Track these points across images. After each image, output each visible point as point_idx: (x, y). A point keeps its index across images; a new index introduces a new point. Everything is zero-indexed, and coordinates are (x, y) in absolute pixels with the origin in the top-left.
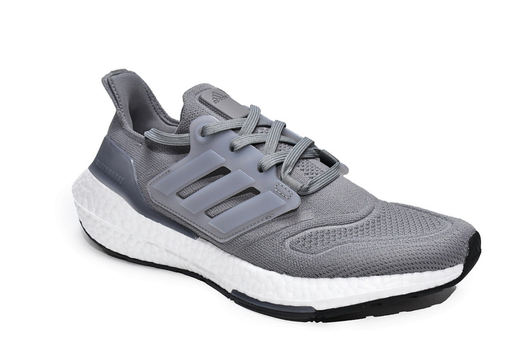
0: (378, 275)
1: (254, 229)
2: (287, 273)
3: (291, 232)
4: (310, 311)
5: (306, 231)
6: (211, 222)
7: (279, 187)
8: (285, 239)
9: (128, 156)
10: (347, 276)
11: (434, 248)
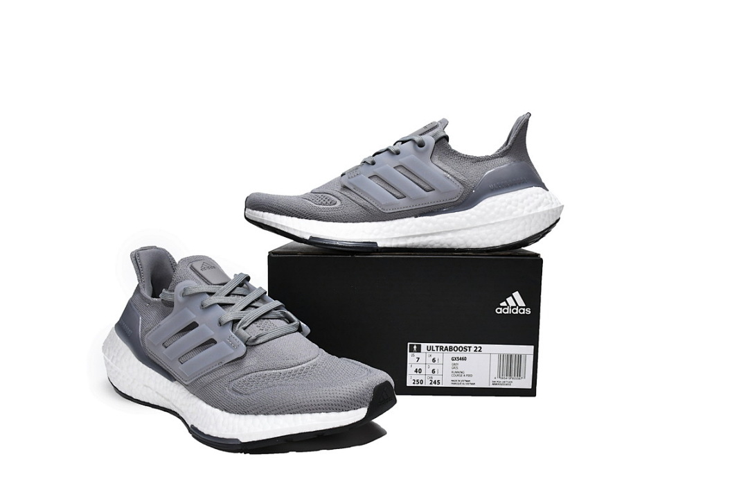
1: (208, 373)
2: (226, 410)
3: (235, 376)
4: (237, 443)
5: (247, 376)
6: (181, 367)
7: (232, 338)
8: (230, 381)
9: (139, 314)
10: (268, 414)
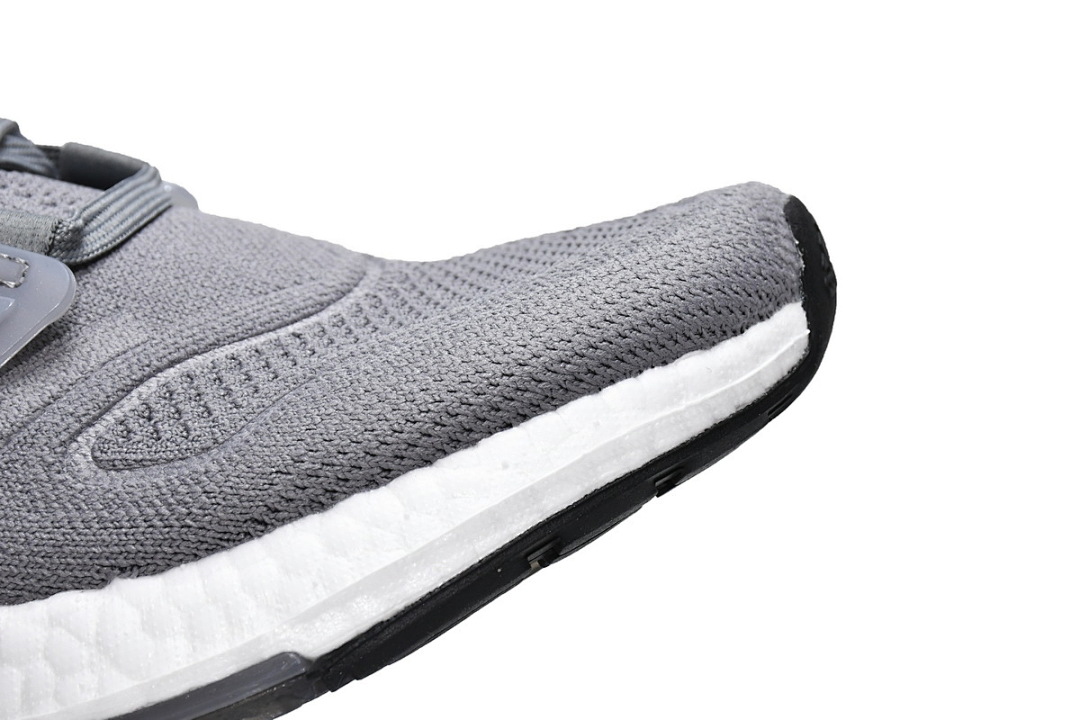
0: (510, 426)
3: (82, 411)
5: (142, 389)
8: (63, 444)
11: (676, 260)
